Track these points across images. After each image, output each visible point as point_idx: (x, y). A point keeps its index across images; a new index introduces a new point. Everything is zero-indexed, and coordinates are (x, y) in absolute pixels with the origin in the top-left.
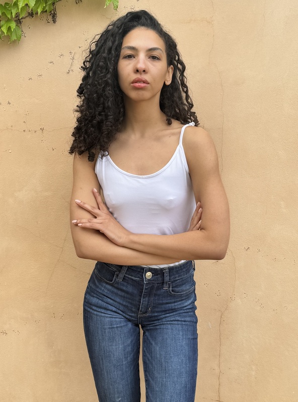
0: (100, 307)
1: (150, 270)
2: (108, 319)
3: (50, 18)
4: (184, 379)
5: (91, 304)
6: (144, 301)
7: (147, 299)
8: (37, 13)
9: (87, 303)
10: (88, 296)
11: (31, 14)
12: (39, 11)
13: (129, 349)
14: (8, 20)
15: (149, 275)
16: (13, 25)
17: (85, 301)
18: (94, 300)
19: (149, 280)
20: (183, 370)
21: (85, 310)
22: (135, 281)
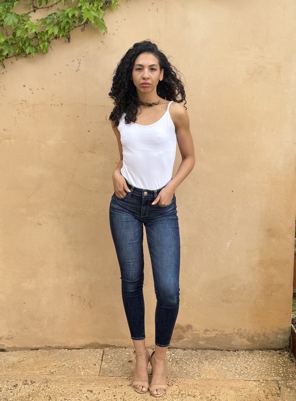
0: (120, 210)
1: (147, 191)
2: (125, 216)
3: (67, 40)
4: (173, 249)
5: (114, 209)
6: (143, 208)
7: (145, 207)
8: (59, 37)
9: (111, 208)
10: (112, 204)
11: (56, 38)
12: (61, 36)
13: (137, 234)
14: (43, 41)
15: (146, 193)
16: (46, 44)
17: (110, 207)
18: (116, 206)
19: (146, 196)
20: (172, 244)
21: (110, 212)
22: (138, 197)
